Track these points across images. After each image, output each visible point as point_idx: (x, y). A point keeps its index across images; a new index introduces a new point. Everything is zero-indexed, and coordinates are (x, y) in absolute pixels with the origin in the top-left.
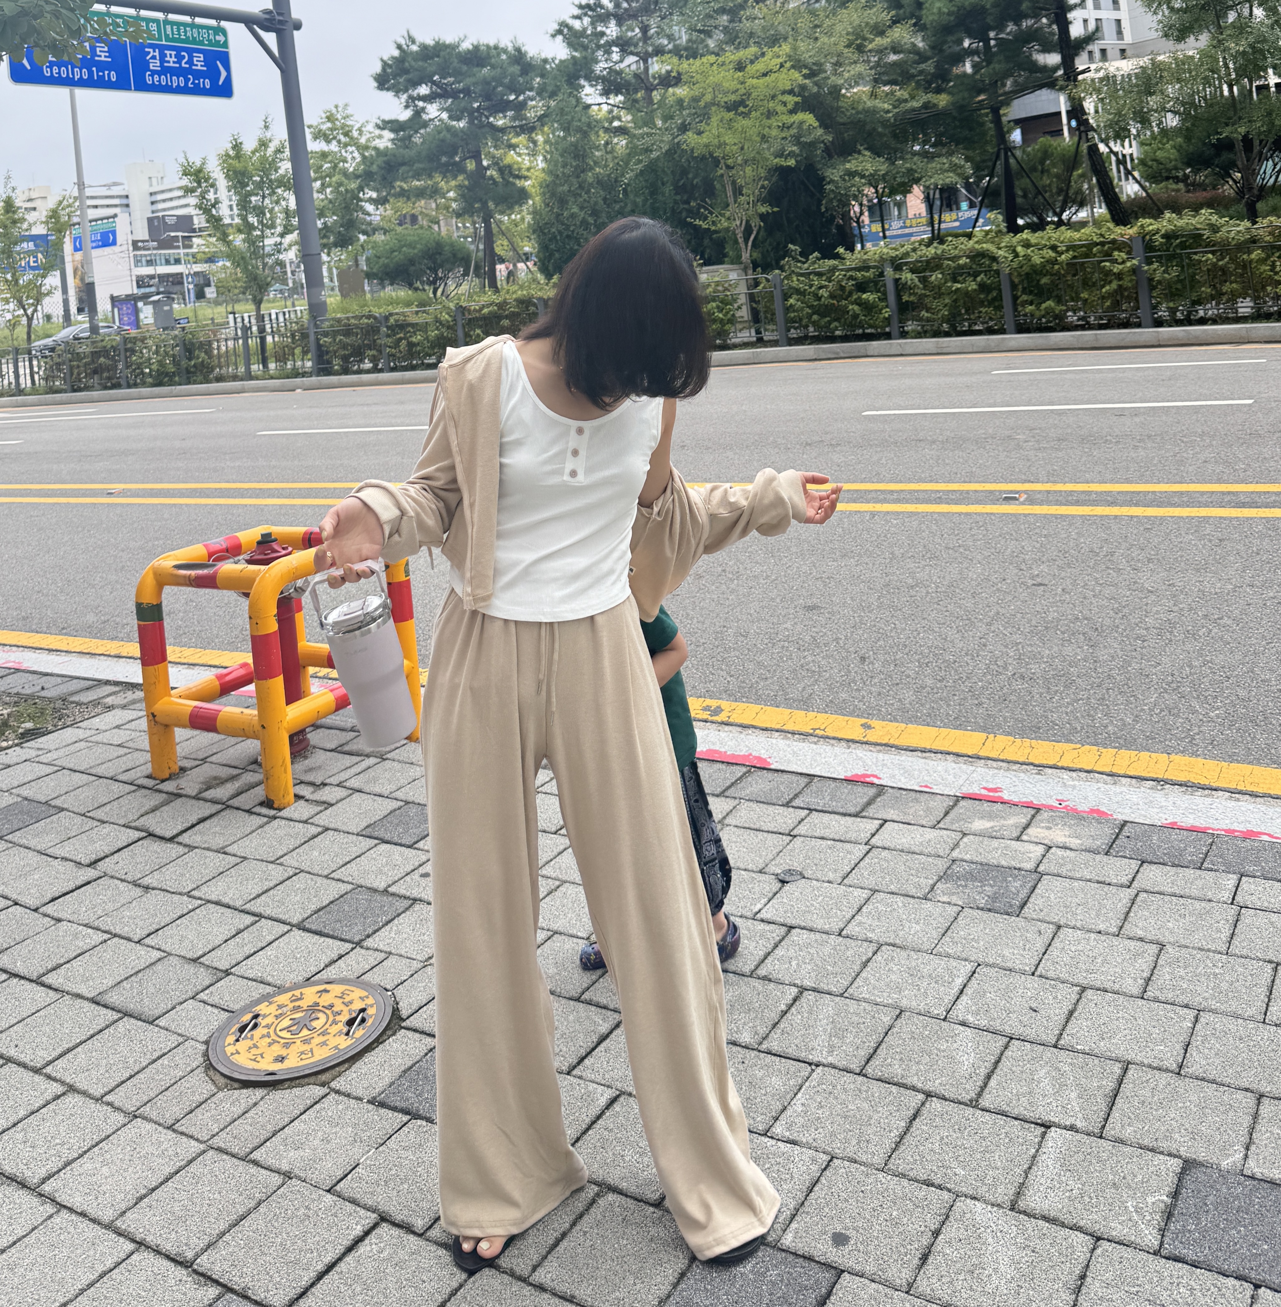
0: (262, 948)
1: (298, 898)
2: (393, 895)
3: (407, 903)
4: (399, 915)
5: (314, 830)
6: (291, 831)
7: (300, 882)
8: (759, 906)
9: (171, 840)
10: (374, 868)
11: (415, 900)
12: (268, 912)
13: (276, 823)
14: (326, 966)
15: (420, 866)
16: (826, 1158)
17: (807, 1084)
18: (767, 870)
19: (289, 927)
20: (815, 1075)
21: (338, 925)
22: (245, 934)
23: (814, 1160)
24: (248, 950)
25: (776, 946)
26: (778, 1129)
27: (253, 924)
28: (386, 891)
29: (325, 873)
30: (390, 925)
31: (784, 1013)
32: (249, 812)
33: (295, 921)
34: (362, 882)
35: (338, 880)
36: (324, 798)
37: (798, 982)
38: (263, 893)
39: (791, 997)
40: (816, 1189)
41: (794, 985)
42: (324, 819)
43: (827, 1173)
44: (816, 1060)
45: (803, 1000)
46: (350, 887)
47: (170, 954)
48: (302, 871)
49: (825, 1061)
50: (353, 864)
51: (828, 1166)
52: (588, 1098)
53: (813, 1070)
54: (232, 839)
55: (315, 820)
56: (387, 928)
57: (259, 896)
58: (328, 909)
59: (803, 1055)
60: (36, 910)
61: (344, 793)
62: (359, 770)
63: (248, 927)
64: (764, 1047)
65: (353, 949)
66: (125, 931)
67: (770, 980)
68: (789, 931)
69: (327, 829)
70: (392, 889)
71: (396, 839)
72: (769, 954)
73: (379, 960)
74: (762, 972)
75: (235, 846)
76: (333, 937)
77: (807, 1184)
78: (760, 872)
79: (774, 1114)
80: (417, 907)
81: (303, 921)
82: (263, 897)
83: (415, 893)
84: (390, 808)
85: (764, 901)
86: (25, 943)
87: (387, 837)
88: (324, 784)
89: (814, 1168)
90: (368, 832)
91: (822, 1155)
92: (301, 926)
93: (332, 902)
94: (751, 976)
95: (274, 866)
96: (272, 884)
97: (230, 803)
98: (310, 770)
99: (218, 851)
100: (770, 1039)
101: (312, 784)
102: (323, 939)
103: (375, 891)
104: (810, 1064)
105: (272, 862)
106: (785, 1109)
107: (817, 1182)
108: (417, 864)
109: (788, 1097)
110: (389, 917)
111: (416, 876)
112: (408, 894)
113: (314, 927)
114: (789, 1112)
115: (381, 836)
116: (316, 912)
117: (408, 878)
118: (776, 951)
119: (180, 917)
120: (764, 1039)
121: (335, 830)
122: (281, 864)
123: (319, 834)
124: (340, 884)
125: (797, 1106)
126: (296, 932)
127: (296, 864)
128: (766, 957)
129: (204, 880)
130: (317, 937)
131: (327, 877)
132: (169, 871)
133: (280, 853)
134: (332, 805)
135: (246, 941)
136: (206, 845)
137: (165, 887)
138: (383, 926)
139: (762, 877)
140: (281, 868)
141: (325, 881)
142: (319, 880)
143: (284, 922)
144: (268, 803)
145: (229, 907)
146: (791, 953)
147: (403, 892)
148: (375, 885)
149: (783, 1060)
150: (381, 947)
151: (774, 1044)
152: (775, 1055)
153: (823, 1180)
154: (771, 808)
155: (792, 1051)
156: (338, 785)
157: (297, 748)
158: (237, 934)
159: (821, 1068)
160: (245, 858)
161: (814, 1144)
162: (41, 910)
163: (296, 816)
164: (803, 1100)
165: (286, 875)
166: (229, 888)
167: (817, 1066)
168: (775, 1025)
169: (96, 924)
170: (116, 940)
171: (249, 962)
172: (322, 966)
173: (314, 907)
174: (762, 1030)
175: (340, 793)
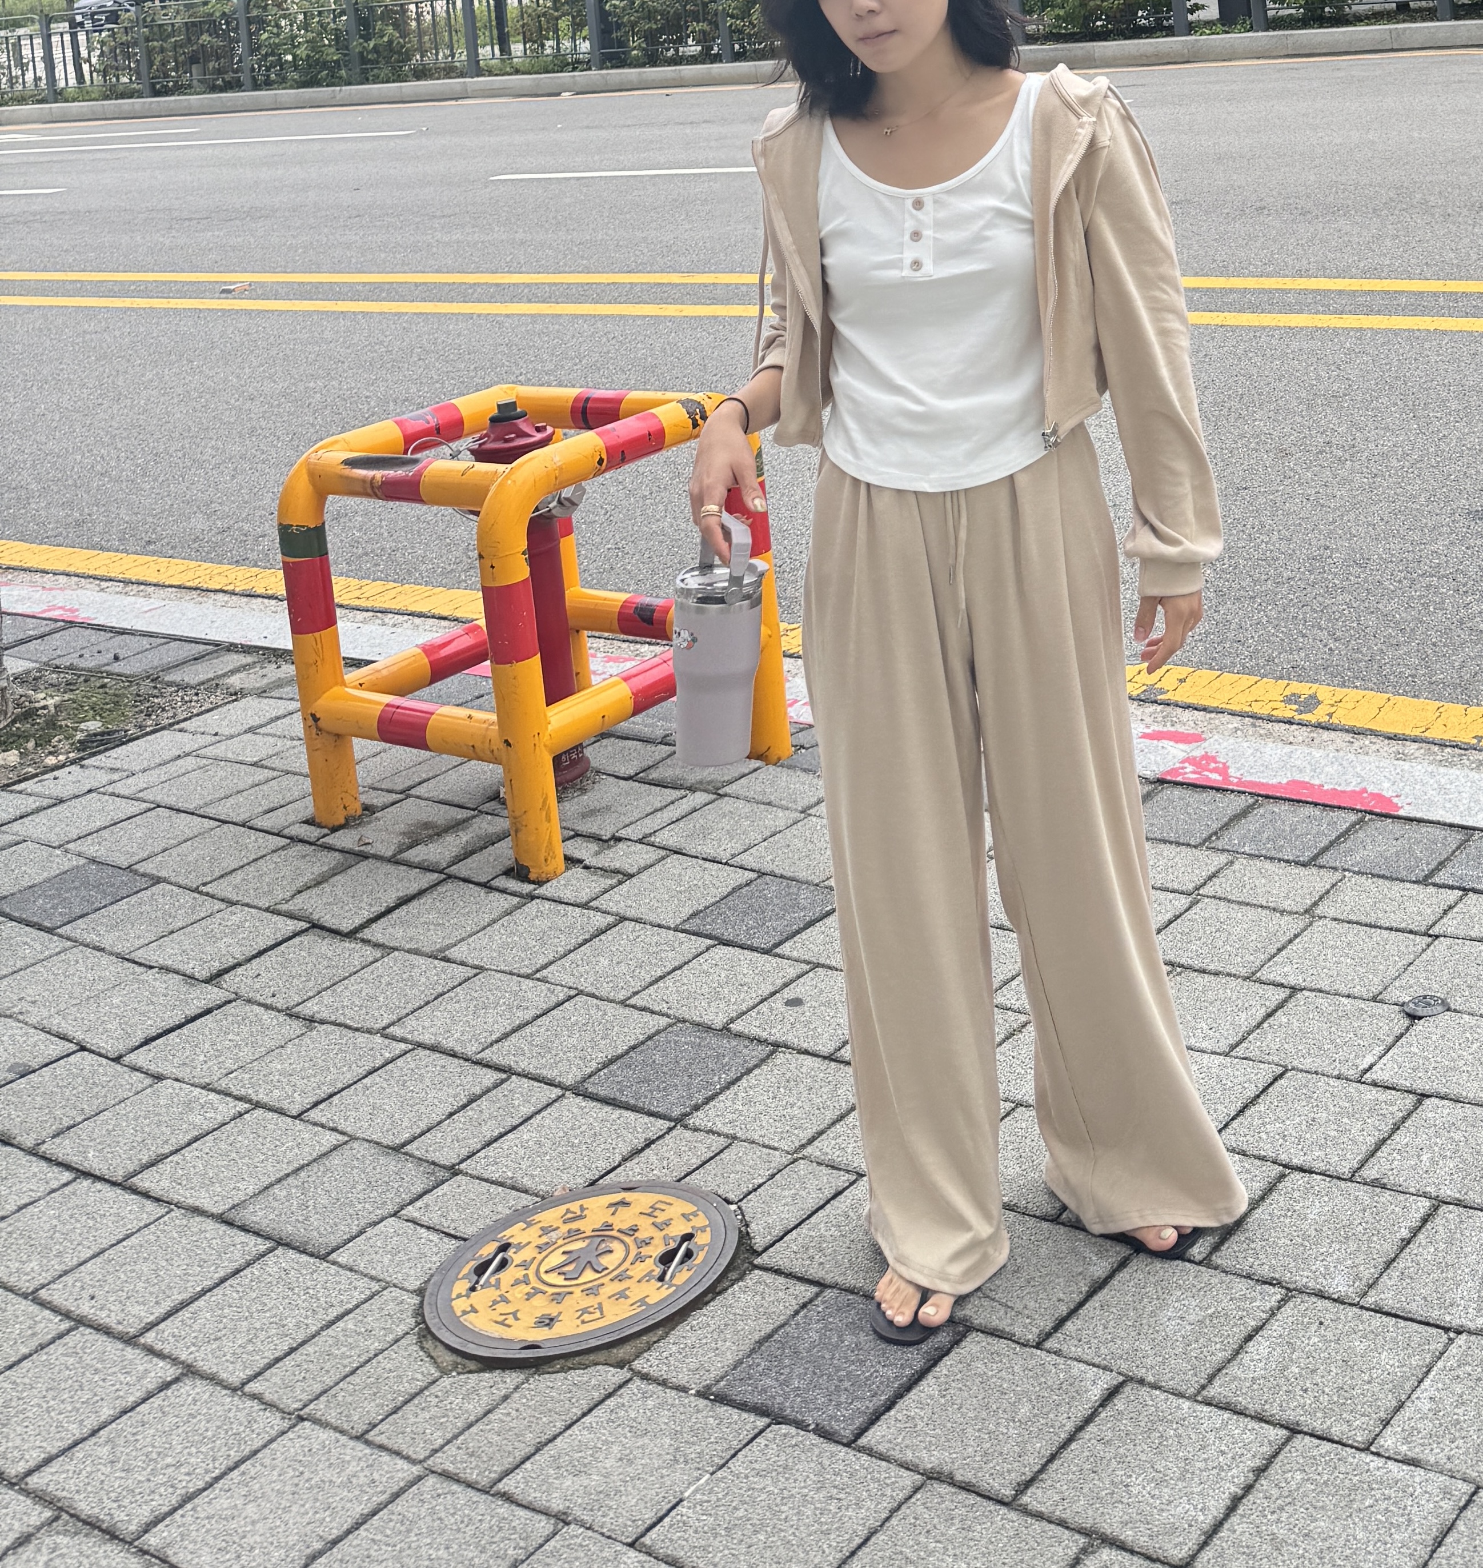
0: (514, 1128)
1: (573, 1041)
2: (739, 1035)
3: (763, 1051)
4: (749, 1071)
5: (600, 920)
6: (560, 922)
7: (576, 1011)
8: (1369, 1060)
9: (351, 935)
10: (705, 989)
11: (777, 1046)
12: (523, 1065)
13: (534, 906)
14: (625, 1160)
15: (786, 985)
16: (1467, 1488)
17: (1440, 1364)
18: (1385, 996)
19: (558, 1092)
20: (1453, 1349)
21: (645, 1087)
22: (484, 1102)
23: (1446, 1493)
24: (490, 1130)
25: (1396, 1128)
26: (1389, 1441)
27: (496, 1086)
28: (725, 1030)
29: (621, 996)
30: (734, 1088)
31: (1407, 1242)
32: (486, 886)
33: (569, 1080)
34: (684, 1013)
35: (644, 1009)
36: (617, 865)
37: (1431, 1190)
38: (514, 1031)
39: (1418, 1216)
40: (1449, 1540)
41: (1425, 1195)
42: (617, 901)
43: (1468, 1513)
44: (1456, 1323)
45: (1438, 1220)
46: (664, 1021)
47: (353, 1138)
48: (580, 993)
49: (1471, 1326)
50: (669, 981)
51: (1469, 1502)
52: (1073, 1387)
53: (1451, 1340)
54: (457, 935)
55: (601, 903)
56: (730, 1093)
57: (506, 1036)
58: (627, 1058)
59: (1434, 1315)
60: (117, 1059)
61: (653, 854)
62: (677, 814)
63: (488, 1090)
64: (1370, 1300)
65: (670, 1129)
66: (274, 1097)
67: (1384, 1187)
68: (1420, 1102)
69: (623, 919)
70: (736, 1027)
71: (743, 939)
72: (1384, 1141)
73: (715, 1148)
74: (1370, 1172)
75: (464, 947)
76: (634, 1109)
77: (1434, 1532)
78: (1374, 999)
79: (1382, 1415)
80: (780, 1058)
81: (584, 1080)
82: (514, 1039)
83: (777, 1034)
84: (733, 884)
85: (1378, 1050)
86: (101, 1117)
87: (728, 934)
88: (619, 839)
89: (1447, 1505)
90: (692, 925)
91: (1460, 1484)
92: (579, 1090)
93: (633, 1048)
94: (1350, 1180)
95: (530, 983)
96: (528, 1015)
97: (453, 870)
98: (593, 812)
99: (433, 956)
100: (1380, 1286)
101: (596, 838)
102: (618, 1112)
103: (709, 1028)
104: (1447, 1330)
105: (527, 977)
106: (1401, 1406)
107: (1450, 1529)
108: (779, 982)
109: (1408, 1387)
110: (733, 1075)
111: (778, 1003)
112: (764, 1035)
113: (602, 1093)
114: (1407, 1412)
115: (717, 932)
116: (605, 1066)
117: (764, 1008)
118: (1396, 1137)
119: (370, 1073)
120: (1370, 1286)
121: (636, 921)
122: (544, 980)
123: (610, 927)
124: (647, 1016)
125: (1422, 1402)
126: (572, 1101)
127: (570, 981)
128: (1378, 1147)
129: (410, 1007)
130: (608, 1109)
131: (623, 1003)
132: (347, 991)
133: (542, 961)
134: (631, 876)
135: (486, 1115)
136: (412, 946)
137: (341, 1019)
138: (722, 1090)
139: (1379, 1009)
140: (544, 987)
141: (622, 1010)
142: (611, 1009)
143: (551, 1083)
144: (518, 872)
145: (454, 1055)
146: (1422, 1139)
147: (755, 1032)
148: (707, 1019)
149: (1402, 1323)
150: (719, 1127)
151: (1386, 1295)
152: (1388, 1314)
153: (1461, 1526)
154: (1397, 886)
155: (1416, 1308)
156: (640, 841)
157: (569, 775)
158: (471, 1102)
159: (1464, 1336)
160: (482, 969)
161: (1449, 1466)
162: (126, 1059)
163: (568, 895)
164: (1432, 1392)
165: (554, 1000)
166: (454, 1022)
167: (1459, 1332)
168: (1388, 1264)
169: (223, 1084)
170: (259, 1112)
171: (490, 1151)
172: (618, 1158)
173: (601, 1057)
174: (1368, 1273)
175: (648, 855)
